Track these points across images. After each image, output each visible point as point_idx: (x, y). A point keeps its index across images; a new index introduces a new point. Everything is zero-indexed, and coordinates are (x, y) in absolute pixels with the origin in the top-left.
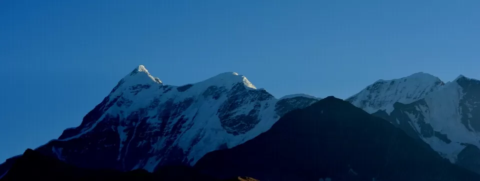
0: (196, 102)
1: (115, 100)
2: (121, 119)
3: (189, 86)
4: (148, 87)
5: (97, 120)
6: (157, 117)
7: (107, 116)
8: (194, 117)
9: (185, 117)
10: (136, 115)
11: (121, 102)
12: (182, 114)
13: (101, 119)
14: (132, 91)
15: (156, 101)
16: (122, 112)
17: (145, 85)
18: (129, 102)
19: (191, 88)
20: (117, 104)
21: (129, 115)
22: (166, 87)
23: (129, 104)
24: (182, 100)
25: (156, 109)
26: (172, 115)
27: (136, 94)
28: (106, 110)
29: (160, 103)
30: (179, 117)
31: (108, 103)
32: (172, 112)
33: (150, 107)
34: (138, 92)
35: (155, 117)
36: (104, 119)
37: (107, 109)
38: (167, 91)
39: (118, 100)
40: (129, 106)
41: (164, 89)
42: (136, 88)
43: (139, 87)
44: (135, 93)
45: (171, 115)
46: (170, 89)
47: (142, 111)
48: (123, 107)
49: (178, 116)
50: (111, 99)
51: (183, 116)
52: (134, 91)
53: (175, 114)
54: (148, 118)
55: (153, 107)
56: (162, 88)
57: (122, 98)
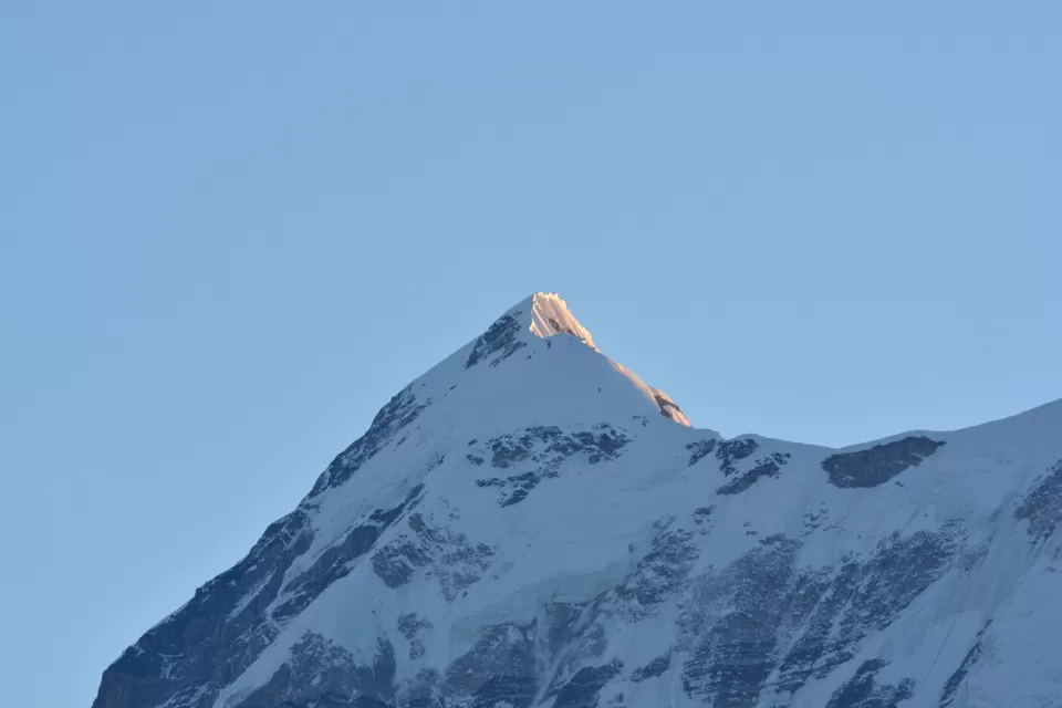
0: (971, 561)
1: (361, 539)
2: (406, 673)
3: (914, 448)
4: (608, 445)
5: (229, 678)
6: (677, 670)
7: (308, 652)
8: (959, 675)
9: (885, 678)
10: (521, 653)
11: (408, 550)
12: (867, 651)
13: (258, 674)
14: (487, 471)
15: (669, 552)
16: (409, 625)
17: (586, 438)
18: (461, 555)
19: (929, 465)
20: (379, 568)
21: (465, 648)
22: (744, 447)
23: (460, 567)
24: (865, 554)
25: (670, 608)
26: (790, 660)
27: (517, 497)
28: (287, 611)
29: (697, 569)
30: (844, 674)
31: (304, 562)
32: (790, 636)
33: (622, 591)
34: (531, 479)
35: (657, 668)
36: (282, 675)
37: (302, 602)
38: (751, 477)
39: (383, 540)
40: (463, 581)
41: (727, 468)
42: (518, 454)
43: (539, 446)
44: (509, 491)
45: (781, 659)
46: (769, 469)
47: (565, 622)
48: (423, 594)
49: (830, 665)
50: (329, 530)
51: (872, 665)
52: (502, 474)
53: (807, 652)
54: (611, 671)
55: (649, 597)
56: (712, 461)
57: (416, 523)
